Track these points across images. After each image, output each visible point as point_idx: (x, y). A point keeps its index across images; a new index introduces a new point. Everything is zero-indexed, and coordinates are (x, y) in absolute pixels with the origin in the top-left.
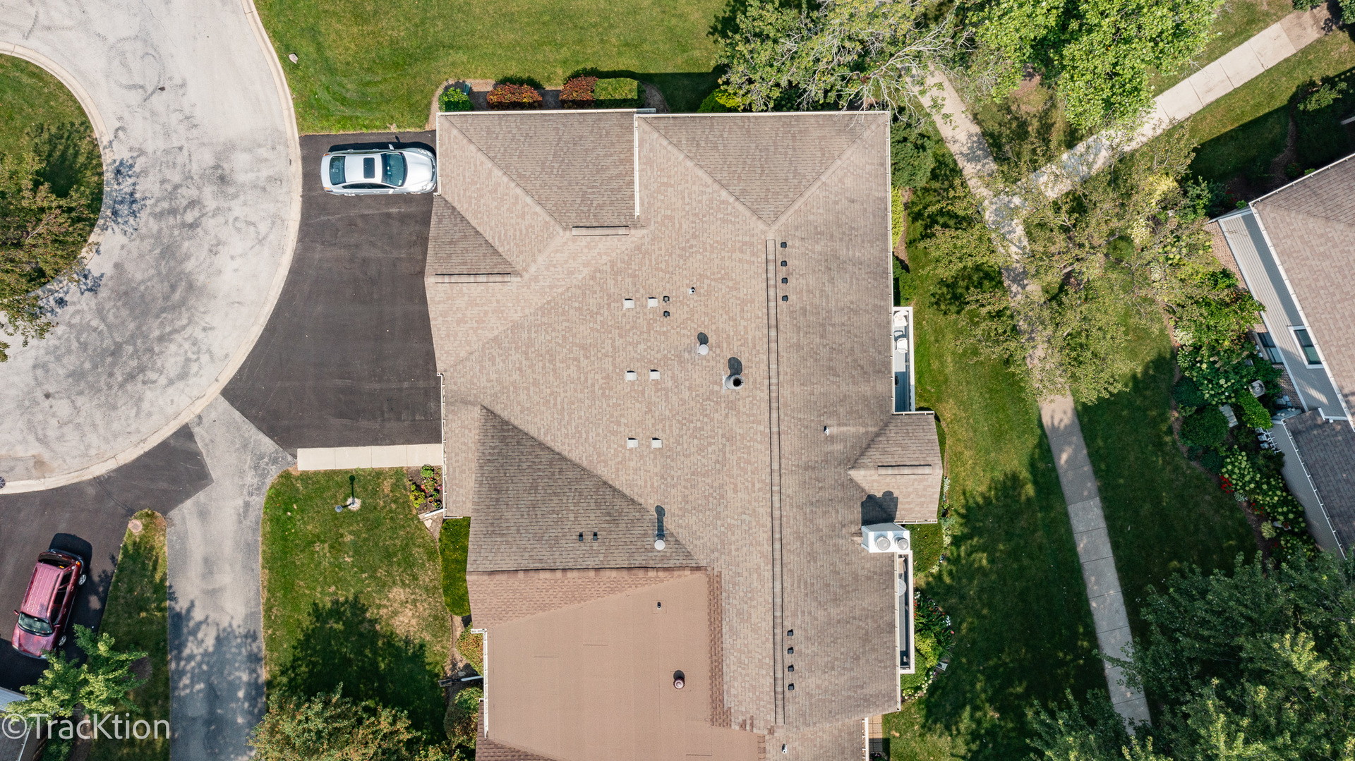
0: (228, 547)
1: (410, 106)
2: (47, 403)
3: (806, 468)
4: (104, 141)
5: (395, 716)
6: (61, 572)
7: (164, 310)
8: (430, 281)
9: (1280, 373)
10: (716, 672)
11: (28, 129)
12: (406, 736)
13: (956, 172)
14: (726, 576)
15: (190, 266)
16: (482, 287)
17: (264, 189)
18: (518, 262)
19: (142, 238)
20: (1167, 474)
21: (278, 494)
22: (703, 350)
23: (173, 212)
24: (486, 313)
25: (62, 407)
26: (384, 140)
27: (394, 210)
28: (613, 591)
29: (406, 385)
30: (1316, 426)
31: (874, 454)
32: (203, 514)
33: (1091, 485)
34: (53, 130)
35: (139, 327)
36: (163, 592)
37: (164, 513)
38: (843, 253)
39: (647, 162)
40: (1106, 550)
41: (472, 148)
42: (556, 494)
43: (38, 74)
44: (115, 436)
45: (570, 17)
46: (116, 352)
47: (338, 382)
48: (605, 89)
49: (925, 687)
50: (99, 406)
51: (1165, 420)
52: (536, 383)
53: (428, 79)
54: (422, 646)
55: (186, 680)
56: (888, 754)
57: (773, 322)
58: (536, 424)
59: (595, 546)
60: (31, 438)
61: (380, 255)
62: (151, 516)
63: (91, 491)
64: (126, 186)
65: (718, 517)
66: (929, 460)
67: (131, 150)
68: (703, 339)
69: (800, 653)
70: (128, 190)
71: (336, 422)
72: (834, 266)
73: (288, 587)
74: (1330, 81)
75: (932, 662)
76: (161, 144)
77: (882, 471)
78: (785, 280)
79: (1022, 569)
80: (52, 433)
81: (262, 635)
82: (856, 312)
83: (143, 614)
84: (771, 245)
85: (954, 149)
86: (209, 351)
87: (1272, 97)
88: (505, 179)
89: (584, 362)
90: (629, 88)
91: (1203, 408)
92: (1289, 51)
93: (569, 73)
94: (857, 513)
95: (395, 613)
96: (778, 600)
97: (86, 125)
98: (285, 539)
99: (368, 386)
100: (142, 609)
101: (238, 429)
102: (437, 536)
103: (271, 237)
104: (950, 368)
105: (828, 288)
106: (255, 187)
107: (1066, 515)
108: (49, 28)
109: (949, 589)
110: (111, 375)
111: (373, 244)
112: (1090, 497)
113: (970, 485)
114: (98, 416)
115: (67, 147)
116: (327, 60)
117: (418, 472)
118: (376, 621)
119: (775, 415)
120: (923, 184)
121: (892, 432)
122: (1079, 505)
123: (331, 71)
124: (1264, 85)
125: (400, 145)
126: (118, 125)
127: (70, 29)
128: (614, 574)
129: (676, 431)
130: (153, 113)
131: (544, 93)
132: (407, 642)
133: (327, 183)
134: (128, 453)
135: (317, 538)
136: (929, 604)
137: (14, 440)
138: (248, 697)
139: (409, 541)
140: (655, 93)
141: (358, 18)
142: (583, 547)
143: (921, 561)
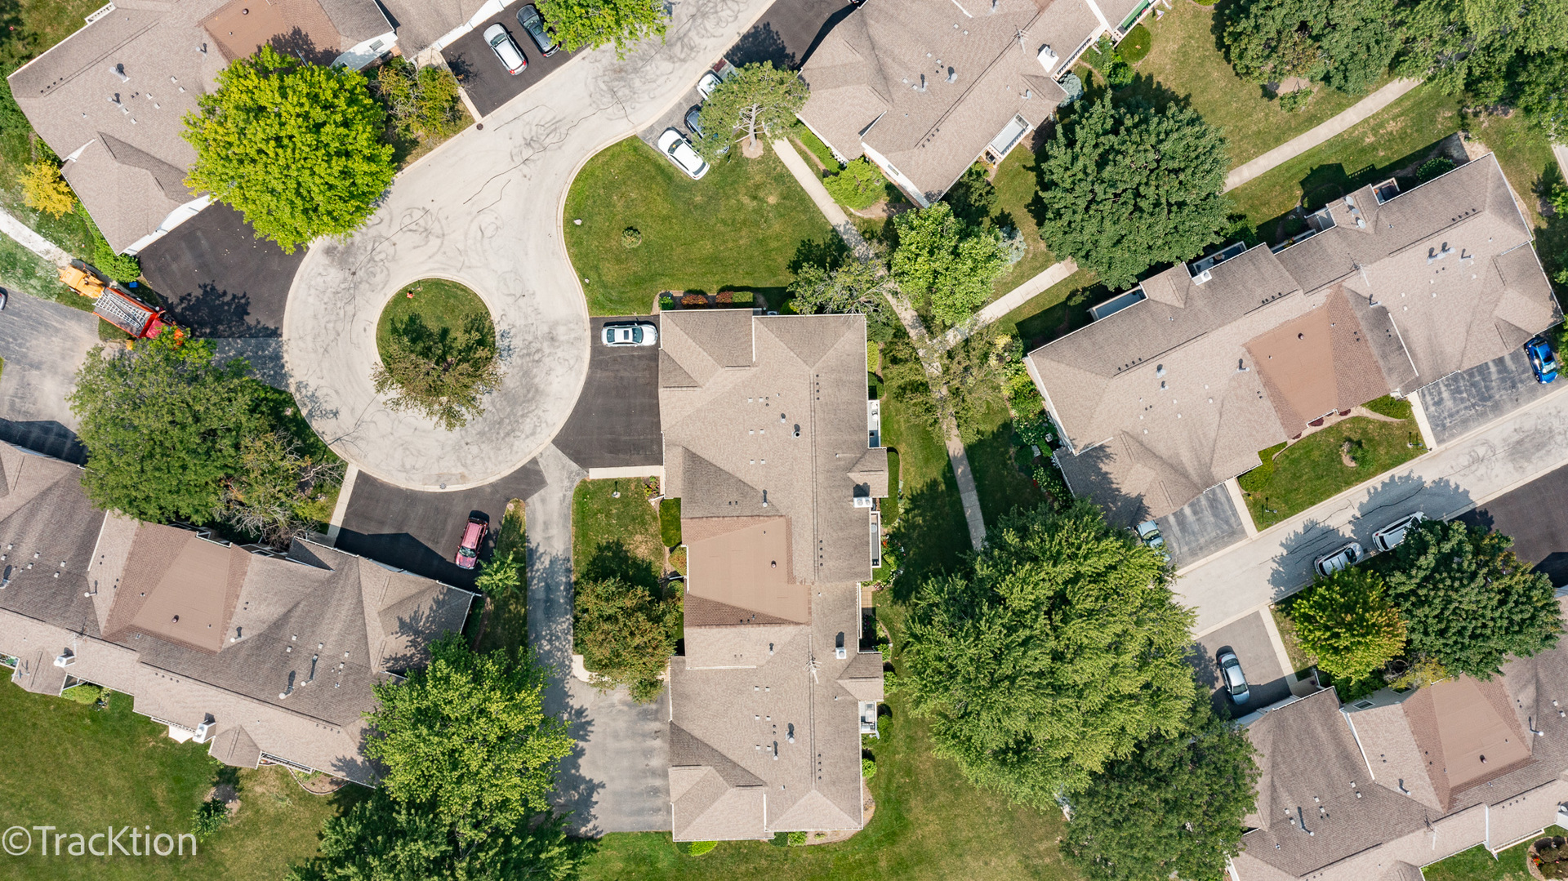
0: (555, 516)
1: (642, 303)
2: (467, 447)
3: (828, 471)
4: (496, 321)
5: (644, 590)
6: (479, 527)
7: (524, 402)
8: (661, 390)
9: (1056, 429)
10: (790, 561)
11: (461, 316)
12: (648, 599)
13: (906, 334)
14: (794, 518)
15: (536, 380)
16: (684, 393)
17: (572, 343)
18: (700, 382)
19: (514, 367)
20: (1009, 479)
21: (580, 490)
22: (783, 421)
23: (529, 354)
24: (685, 404)
25: (474, 449)
26: (630, 320)
27: (636, 354)
28: (745, 526)
29: (643, 437)
30: (1067, 454)
31: (859, 466)
32: (543, 501)
33: (972, 485)
34: (473, 316)
35: (512, 411)
36: (524, 538)
37: (524, 500)
38: (844, 378)
39: (758, 338)
40: (980, 516)
41: (678, 328)
42: (718, 485)
43: (465, 289)
44: (500, 463)
45: (720, 261)
46: (501, 422)
47: (609, 436)
48: (738, 297)
49: (892, 581)
50: (492, 448)
51: (1007, 453)
52: (708, 436)
53: (652, 291)
54: (650, 563)
55: (535, 582)
56: (874, 615)
57: (813, 409)
58: (707, 454)
59: (737, 507)
60: (459, 464)
61: (629, 375)
62: (518, 502)
63: (488, 490)
64: (506, 342)
65: (790, 493)
66: (884, 469)
67: (509, 325)
68: (783, 416)
69: (825, 551)
70: (507, 344)
71: (608, 456)
72: (840, 384)
73: (585, 535)
74: (1085, 289)
75: (894, 568)
76: (523, 322)
77: (862, 473)
78: (818, 391)
79: (939, 525)
80: (469, 462)
81: (572, 559)
82: (851, 404)
83: (516, 548)
84: (812, 376)
85: (905, 323)
86: (546, 421)
87: (1058, 296)
88: (694, 343)
89: (730, 426)
90: (748, 297)
91: (1024, 446)
92: (1066, 274)
93: (719, 288)
94: (851, 492)
95: (637, 547)
96: (816, 527)
97: (488, 313)
98: (583, 512)
99: (624, 438)
100: (516, 546)
101: (561, 459)
102: (658, 509)
103: (576, 367)
104: (903, 428)
105: (838, 394)
106: (568, 342)
107: (960, 499)
108: (469, 267)
109: (903, 534)
110: (498, 433)
111: (626, 370)
112: (971, 490)
113: (913, 484)
114: (492, 454)
115: (480, 325)
116: (603, 281)
117: (648, 479)
118: (628, 551)
119: (814, 448)
120: (890, 340)
121: (867, 457)
122: (967, 494)
123: (605, 286)
124: (1054, 291)
125: (640, 323)
126: (502, 313)
127: (480, 268)
128: (745, 518)
129: (772, 456)
130: (519, 307)
131: (708, 298)
132: (643, 561)
133: (605, 341)
134: (507, 471)
135: (599, 511)
136: (894, 541)
137: (451, 466)
138: (565, 589)
139: (644, 512)
140: (761, 299)
141: (619, 261)
142: (732, 507)
143: (886, 519)
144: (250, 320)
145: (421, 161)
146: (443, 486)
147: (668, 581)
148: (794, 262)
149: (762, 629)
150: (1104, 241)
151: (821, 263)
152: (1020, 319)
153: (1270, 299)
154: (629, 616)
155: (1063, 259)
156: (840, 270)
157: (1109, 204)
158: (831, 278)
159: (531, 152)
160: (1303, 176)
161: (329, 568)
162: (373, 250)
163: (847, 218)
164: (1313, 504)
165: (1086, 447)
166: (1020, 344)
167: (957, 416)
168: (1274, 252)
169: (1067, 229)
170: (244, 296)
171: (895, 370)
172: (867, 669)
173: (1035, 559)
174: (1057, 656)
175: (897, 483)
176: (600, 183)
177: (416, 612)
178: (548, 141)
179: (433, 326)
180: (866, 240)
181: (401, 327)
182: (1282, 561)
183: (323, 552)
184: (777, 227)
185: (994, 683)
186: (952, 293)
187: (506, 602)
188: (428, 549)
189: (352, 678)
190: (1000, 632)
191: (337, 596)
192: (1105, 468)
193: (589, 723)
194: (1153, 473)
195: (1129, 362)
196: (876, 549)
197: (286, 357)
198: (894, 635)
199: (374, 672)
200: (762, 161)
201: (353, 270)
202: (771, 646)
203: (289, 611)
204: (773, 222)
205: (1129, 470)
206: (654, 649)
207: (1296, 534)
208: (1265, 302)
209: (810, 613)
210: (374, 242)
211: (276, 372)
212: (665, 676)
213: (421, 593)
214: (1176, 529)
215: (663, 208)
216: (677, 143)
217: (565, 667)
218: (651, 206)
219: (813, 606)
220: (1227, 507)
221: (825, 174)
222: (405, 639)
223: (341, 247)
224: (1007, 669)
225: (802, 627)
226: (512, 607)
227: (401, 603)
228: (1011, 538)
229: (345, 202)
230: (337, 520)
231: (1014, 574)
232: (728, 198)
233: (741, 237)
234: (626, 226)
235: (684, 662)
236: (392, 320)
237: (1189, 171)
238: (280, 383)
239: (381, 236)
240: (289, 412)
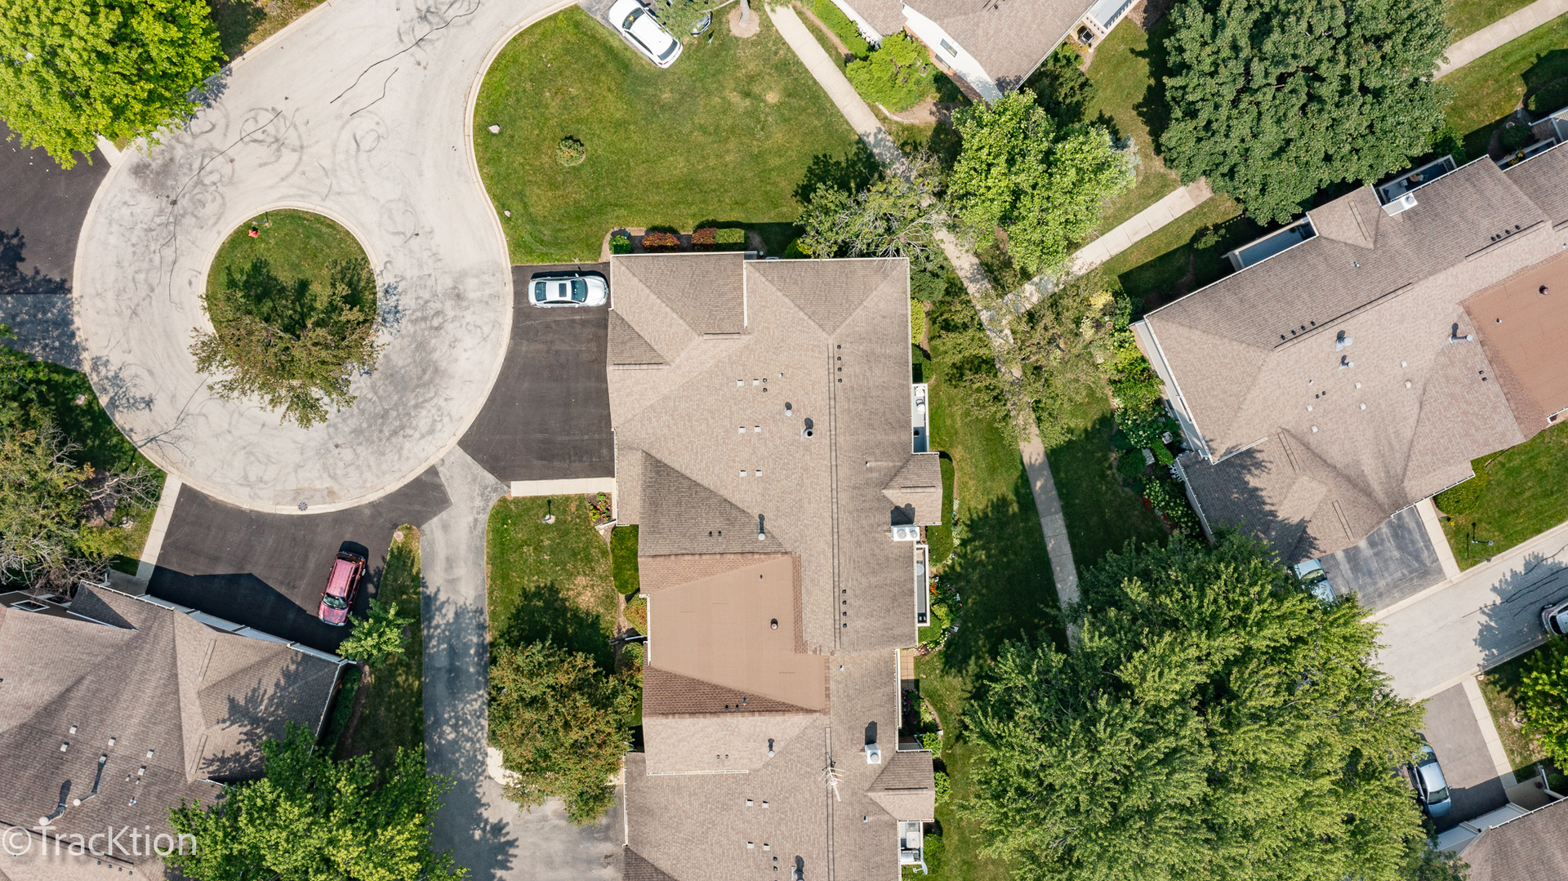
0: (463, 550)
1: (588, 245)
2: (336, 451)
3: (855, 488)
4: (377, 270)
5: (586, 658)
6: (353, 565)
7: (418, 386)
8: (610, 369)
9: (1179, 426)
10: (798, 619)
11: (327, 264)
12: (593, 671)
13: (962, 290)
14: (804, 557)
15: (436, 356)
16: (644, 372)
17: (487, 303)
18: (668, 357)
19: (403, 337)
20: (1108, 496)
21: (498, 513)
22: (789, 413)
23: (424, 319)
24: (646, 389)
25: (347, 454)
26: (570, 269)
27: (577, 317)
28: (732, 568)
29: (586, 437)
30: (1198, 462)
31: (899, 480)
32: (445, 527)
33: (1056, 504)
34: (344, 264)
35: (400, 399)
36: (418, 581)
37: (419, 527)
38: (878, 350)
39: (752, 292)
40: (1067, 549)
41: (636, 279)
42: (693, 507)
43: (332, 225)
44: (384, 474)
45: (698, 185)
46: (384, 415)
47: (539, 436)
48: (723, 236)
49: (943, 643)
50: (373, 453)
51: (1107, 459)
52: (679, 435)
53: (600, 228)
54: (598, 616)
55: (434, 642)
56: (918, 690)
57: (832, 396)
58: (679, 461)
59: (720, 539)
60: (325, 476)
61: (568, 348)
62: (409, 529)
63: (367, 512)
64: (392, 301)
65: (798, 519)
66: (934, 483)
67: (395, 276)
68: (789, 406)
69: (851, 605)
70: (393, 304)
71: (537, 464)
72: (872, 359)
73: (505, 577)
74: (1217, 227)
75: (946, 625)
76: (416, 272)
77: (904, 490)
78: (840, 369)
79: (1009, 562)
80: (340, 472)
81: (486, 610)
82: (887, 389)
83: (404, 597)
84: (831, 347)
85: (961, 274)
86: (449, 415)
87: (1179, 237)
88: (659, 301)
89: (711, 421)
90: (738, 236)
91: (1131, 450)
92: (1190, 206)
93: (697, 223)
94: (888, 517)
95: (579, 594)
96: (836, 571)
97: (365, 259)
98: (503, 544)
99: (560, 438)
100: (403, 593)
101: (470, 468)
102: (608, 540)
103: (492, 336)
104: (959, 424)
105: (868, 374)
106: (481, 301)
107: (1040, 525)
108: (339, 194)
109: (959, 575)
110: (381, 431)
111: (563, 341)
112: (1056, 513)
113: (973, 504)
114: (372, 460)
115: (353, 276)
116: (530, 214)
117: (595, 497)
118: (566, 599)
119: (834, 454)
120: (940, 298)
121: (911, 465)
122: (1049, 518)
123: (533, 221)
124: (1174, 229)
125: (582, 274)
126: (386, 259)
127: (354, 194)
128: (732, 556)
129: (771, 466)
130: (411, 251)
131: (680, 238)
132: (588, 614)
133: (532, 299)
134: (393, 485)
135: (525, 543)
136: (945, 585)
137: (313, 477)
138: (477, 653)
139: (589, 544)
140: (756, 240)
141: (553, 185)
142: (712, 540)
143: (936, 555)
144: (26, 269)
145: (271, 40)
146: (303, 506)
147: (622, 642)
148: (804, 188)
149: (757, 719)
150: (1259, 150)
151: (843, 185)
152: (1125, 269)
153: (1503, 235)
154: (564, 696)
155: (1193, 180)
156: (874, 189)
157: (1270, 92)
158: (858, 203)
159: (426, 28)
160: (1525, 66)
161: (129, 627)
162: (202, 168)
163: (879, 124)
164: (1539, 531)
165: (1229, 451)
166: (1127, 304)
167: (1037, 406)
168: (1503, 167)
169: (1202, 134)
170: (17, 234)
171: (950, 339)
172: (910, 775)
173: (1174, 624)
174: (1216, 779)
175: (951, 502)
176: (526, 74)
177: (254, 690)
178: (452, 12)
179: (286, 277)
180: (906, 155)
181: (240, 278)
182: (1494, 612)
183: (119, 603)
184: (779, 136)
185: (1119, 823)
186: (1041, 222)
187: (391, 672)
188: (280, 596)
189: (156, 789)
190: (1128, 742)
191: (140, 667)
192: (1253, 482)
193: (511, 844)
194: (1324, 490)
195: (1297, 328)
196: (921, 597)
197: (78, 322)
198: (944, 718)
199: (190, 780)
200: (757, 41)
201: (173, 197)
202: (771, 742)
203: (68, 690)
204: (773, 129)
205: (1290, 486)
206: (599, 746)
207: (1514, 574)
208: (1496, 239)
209: (828, 696)
210: (203, 157)
211: (62, 344)
212: (618, 780)
213: (265, 662)
214: (1345, 567)
215: (615, 108)
216: (636, 14)
217: (476, 764)
218: (600, 106)
219: (832, 686)
220: (1417, 536)
221: (849, 59)
222: (236, 732)
223: (155, 165)
224: (1139, 799)
225: (815, 716)
226: (401, 679)
227: (233, 677)
228: (1135, 591)
229: (132, 83)
230: (150, 554)
231: (1146, 651)
232: (709, 94)
233: (728, 151)
234: (563, 135)
235: (644, 761)
236: (228, 268)
237: (1399, 39)
238: (68, 359)
239: (212, 149)
240: (81, 400)
